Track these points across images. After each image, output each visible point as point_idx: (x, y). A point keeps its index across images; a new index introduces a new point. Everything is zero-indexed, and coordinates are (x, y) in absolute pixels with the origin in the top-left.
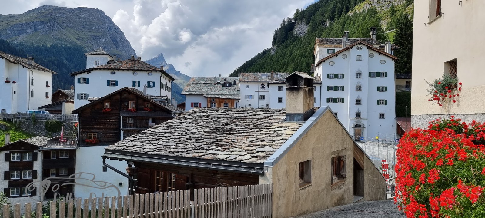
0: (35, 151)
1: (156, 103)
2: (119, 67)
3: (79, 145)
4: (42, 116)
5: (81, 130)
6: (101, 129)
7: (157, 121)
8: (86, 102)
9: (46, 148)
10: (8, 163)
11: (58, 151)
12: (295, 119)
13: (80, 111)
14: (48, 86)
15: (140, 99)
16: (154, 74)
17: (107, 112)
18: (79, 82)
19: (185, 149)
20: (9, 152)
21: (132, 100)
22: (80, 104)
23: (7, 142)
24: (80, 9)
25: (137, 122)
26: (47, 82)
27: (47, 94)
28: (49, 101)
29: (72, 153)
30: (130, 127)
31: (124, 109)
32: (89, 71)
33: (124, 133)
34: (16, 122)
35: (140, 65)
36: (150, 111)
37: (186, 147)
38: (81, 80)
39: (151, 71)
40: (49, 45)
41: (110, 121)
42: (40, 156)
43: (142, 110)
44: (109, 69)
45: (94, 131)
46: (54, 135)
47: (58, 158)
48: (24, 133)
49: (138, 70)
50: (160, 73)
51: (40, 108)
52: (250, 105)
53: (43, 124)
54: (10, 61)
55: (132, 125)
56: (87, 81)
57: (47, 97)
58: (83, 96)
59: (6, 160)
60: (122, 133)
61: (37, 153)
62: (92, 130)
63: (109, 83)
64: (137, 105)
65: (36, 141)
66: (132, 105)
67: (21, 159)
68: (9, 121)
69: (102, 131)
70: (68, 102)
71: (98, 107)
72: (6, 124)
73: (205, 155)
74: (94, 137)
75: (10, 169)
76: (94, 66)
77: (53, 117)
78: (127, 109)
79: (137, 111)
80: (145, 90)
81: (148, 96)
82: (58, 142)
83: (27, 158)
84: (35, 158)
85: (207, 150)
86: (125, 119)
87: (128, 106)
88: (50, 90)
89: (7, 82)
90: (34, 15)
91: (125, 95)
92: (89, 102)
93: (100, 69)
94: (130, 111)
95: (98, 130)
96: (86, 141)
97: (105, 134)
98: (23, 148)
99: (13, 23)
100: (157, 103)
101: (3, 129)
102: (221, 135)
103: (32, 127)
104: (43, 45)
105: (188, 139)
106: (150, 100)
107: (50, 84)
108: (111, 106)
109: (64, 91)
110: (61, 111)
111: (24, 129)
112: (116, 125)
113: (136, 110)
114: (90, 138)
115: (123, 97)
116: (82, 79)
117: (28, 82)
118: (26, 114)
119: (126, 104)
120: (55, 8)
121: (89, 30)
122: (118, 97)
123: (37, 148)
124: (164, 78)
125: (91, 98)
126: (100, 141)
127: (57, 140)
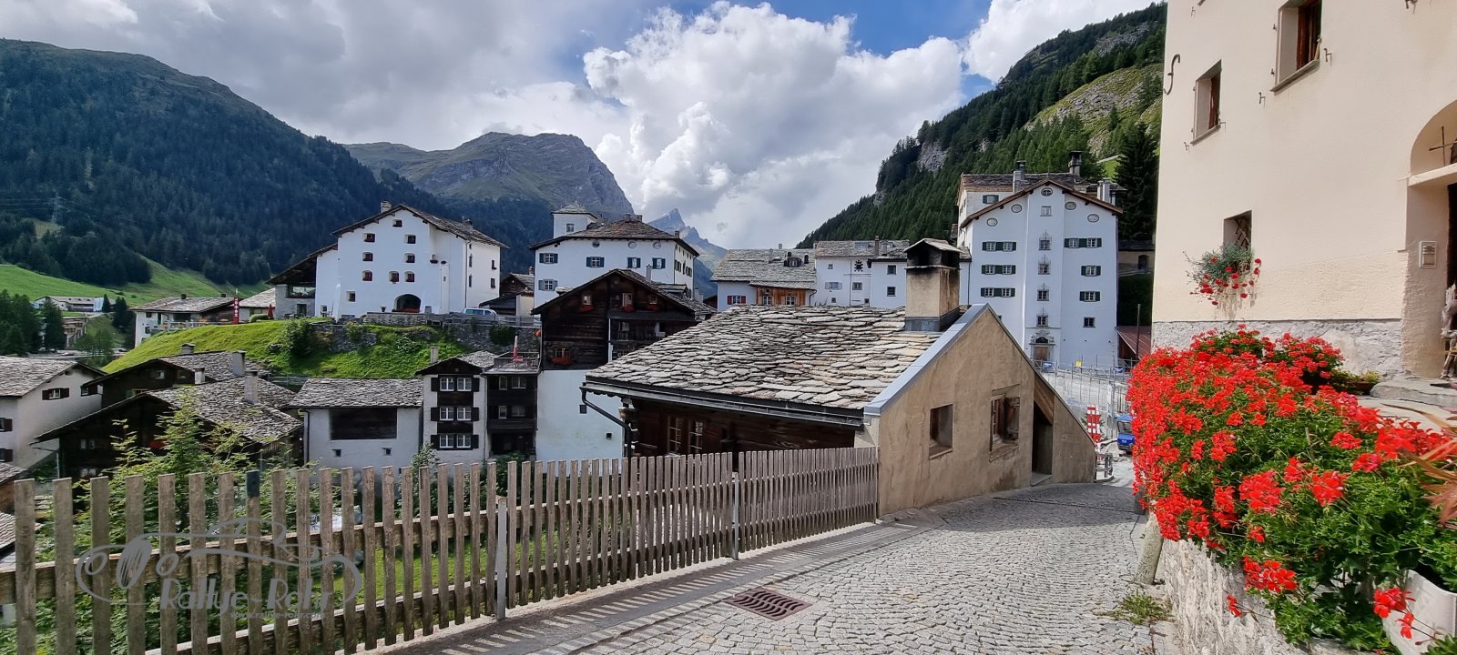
0: (475, 376)
1: (666, 297)
2: (605, 235)
3: (542, 369)
4: (486, 318)
5: (545, 343)
6: (578, 340)
7: (669, 329)
8: (553, 295)
9: (492, 371)
10: (436, 394)
11: (510, 376)
12: (923, 327)
13: (543, 310)
14: (494, 268)
15: (640, 289)
16: (664, 244)
17: (585, 313)
18: (541, 261)
19: (720, 379)
20: (436, 376)
21: (627, 291)
22: (543, 297)
23: (435, 361)
25: (635, 331)
26: (493, 262)
27: (493, 280)
28: (494, 294)
29: (531, 381)
30: (623, 337)
31: (613, 307)
32: (558, 242)
33: (613, 347)
34: (446, 327)
35: (641, 230)
36: (656, 311)
37: (722, 376)
38: (545, 257)
39: (659, 239)
41: (590, 328)
42: (483, 384)
43: (644, 308)
44: (589, 238)
45: (567, 344)
46: (503, 349)
47: (509, 387)
48: (459, 345)
49: (636, 239)
50: (673, 244)
51: (482, 305)
52: (834, 300)
53: (488, 331)
55: (627, 335)
56: (554, 259)
57: (493, 287)
58: (549, 285)
59: (433, 390)
60: (611, 347)
61: (478, 379)
62: (562, 343)
63: (590, 262)
64: (633, 300)
65: (480, 359)
66: (626, 301)
67: (456, 389)
68: (437, 325)
69: (578, 344)
70: (523, 294)
71: (573, 303)
72: (433, 330)
74: (565, 354)
75: (439, 404)
76: (566, 234)
77: (501, 319)
78: (618, 307)
79: (635, 310)
80: (649, 274)
81: (653, 283)
82: (509, 361)
83: (465, 387)
84: (476, 387)
85: (759, 383)
86: (616, 324)
87: (620, 302)
88: (496, 275)
89: (434, 262)
90: (472, 149)
91: (616, 282)
92: (558, 295)
93: (576, 238)
94: (623, 311)
95: (572, 343)
96: (553, 360)
97: (583, 350)
98: (457, 370)
100: (669, 295)
101: (428, 338)
102: (785, 356)
103: (471, 336)
105: (724, 362)
106: (657, 291)
107: (497, 265)
108: (593, 300)
109: (517, 276)
110: (514, 310)
111: (459, 340)
112: (600, 334)
113: (633, 309)
114: (559, 355)
115: (612, 286)
116: (547, 255)
117: (464, 261)
118: (461, 315)
119: (618, 298)
120: (504, 137)
122: (604, 286)
123: (478, 370)
124: (681, 252)
125: (560, 288)
126: (575, 362)
127: (507, 359)
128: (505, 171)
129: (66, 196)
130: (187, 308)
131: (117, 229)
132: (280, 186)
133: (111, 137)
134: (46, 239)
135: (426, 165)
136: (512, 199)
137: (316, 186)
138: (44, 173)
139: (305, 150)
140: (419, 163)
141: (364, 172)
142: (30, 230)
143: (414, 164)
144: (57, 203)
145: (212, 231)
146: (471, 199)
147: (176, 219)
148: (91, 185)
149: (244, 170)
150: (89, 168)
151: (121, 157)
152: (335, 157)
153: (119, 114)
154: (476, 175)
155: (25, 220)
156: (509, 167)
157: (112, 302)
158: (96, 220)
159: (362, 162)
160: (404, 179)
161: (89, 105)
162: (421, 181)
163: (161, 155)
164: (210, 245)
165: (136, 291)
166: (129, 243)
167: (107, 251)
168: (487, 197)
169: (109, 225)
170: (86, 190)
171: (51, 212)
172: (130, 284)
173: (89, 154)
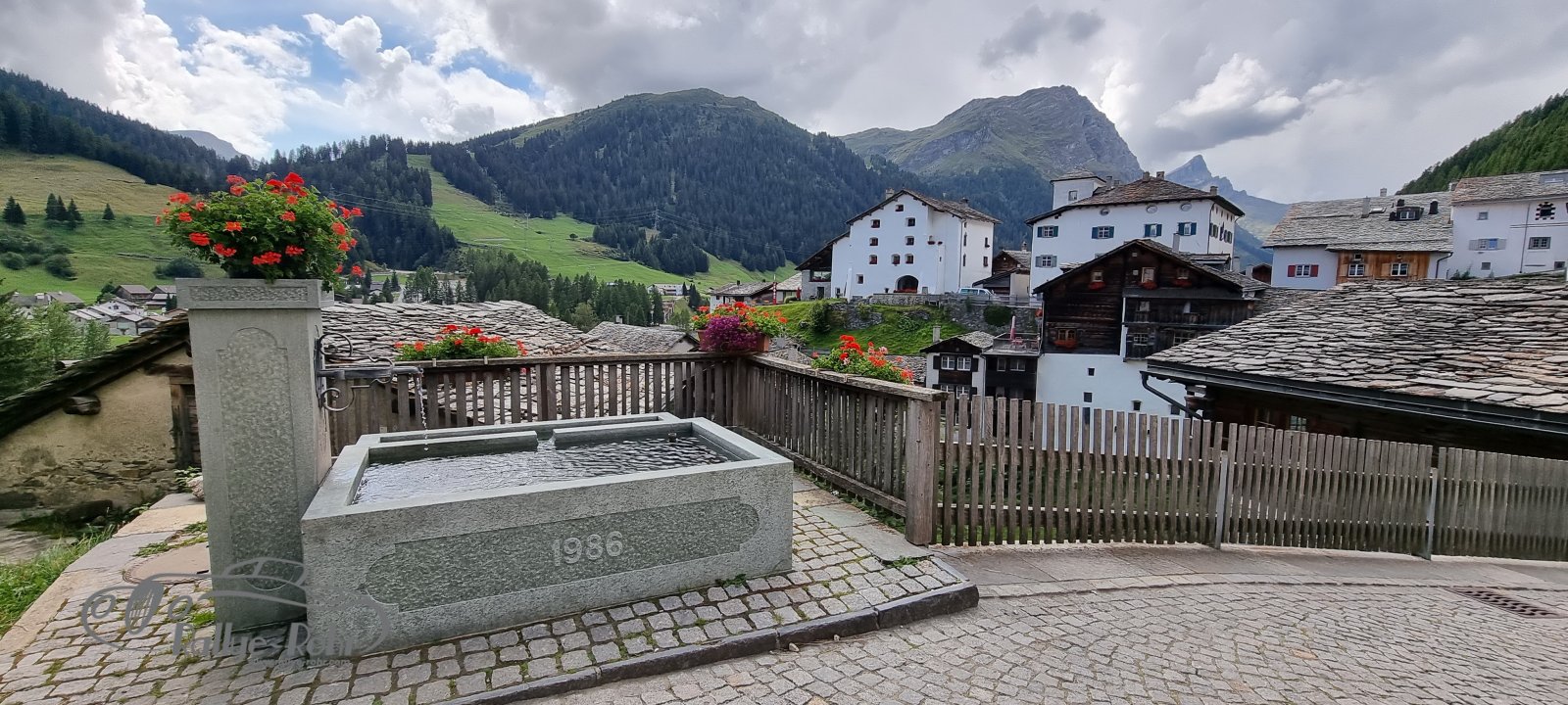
0: (974, 356)
1: (1203, 270)
2: (1117, 200)
3: (1043, 351)
4: (980, 298)
5: (1047, 324)
6: (1085, 321)
8: (1054, 273)
9: (991, 352)
10: (937, 371)
11: (1009, 359)
13: (1046, 290)
14: (987, 246)
15: (1167, 263)
16: (1195, 205)
17: (1095, 291)
18: (1039, 235)
19: (1345, 370)
20: (938, 354)
21: (1149, 266)
22: (1041, 276)
23: (938, 339)
24: (1030, 93)
25: (1156, 311)
26: (986, 239)
27: (985, 258)
28: (987, 273)
29: (1031, 363)
30: (1143, 320)
31: (1130, 284)
32: (1059, 213)
33: (1129, 331)
34: (942, 307)
35: (1164, 190)
36: (1187, 288)
37: (1345, 366)
38: (1043, 231)
39: (1190, 200)
40: (977, 172)
41: (1100, 308)
42: (982, 364)
43: (1170, 284)
44: (1097, 206)
45: (1072, 325)
46: (998, 330)
47: (1008, 368)
48: (956, 325)
49: (1157, 202)
50: (1208, 204)
51: (975, 284)
52: (1487, 266)
53: (982, 311)
54: (936, 209)
55: (1146, 316)
56: (1054, 232)
57: (986, 265)
58: (1047, 261)
59: (934, 368)
60: (1124, 331)
61: (977, 360)
62: (1067, 324)
63: (1097, 233)
64: (1157, 275)
65: (978, 338)
66: (1148, 276)
67: (956, 368)
68: (934, 306)
69: (1085, 326)
70: (1019, 272)
71: (1079, 281)
72: (929, 310)
73: (1406, 386)
74: (1069, 336)
75: (940, 381)
76: (1068, 203)
77: (996, 298)
78: (1136, 283)
79: (1158, 286)
80: (1176, 243)
81: (1182, 254)
82: (1008, 342)
83: (964, 368)
84: (975, 368)
85: (1411, 376)
86: (1133, 304)
87: (1139, 277)
88: (989, 253)
89: (931, 243)
90: (955, 121)
91: (1135, 255)
92: (1062, 273)
93: (1080, 207)
94: (1143, 287)
95: (1078, 325)
96: (1056, 342)
97: (1091, 332)
98: (958, 350)
99: (924, 143)
100: (1205, 268)
101: (926, 318)
102: (1450, 346)
103: (965, 316)
104: (967, 173)
105: (1346, 350)
106: (1189, 263)
107: (990, 243)
108: (1105, 277)
109: (1010, 252)
110: (1008, 289)
111: (955, 320)
112: (1112, 315)
113: (1156, 286)
114: (1063, 337)
115: (1130, 260)
116: (1046, 228)
117: (960, 239)
118: (958, 295)
119: (1136, 272)
120: (988, 101)
121: (1045, 130)
122: (1120, 261)
123: (977, 350)
124: (1219, 213)
125: (1065, 265)
126: (1081, 345)
127: (1004, 340)
128: (987, 139)
129: (661, 208)
130: (741, 292)
131: (689, 230)
132: (792, 183)
133: (685, 158)
134: (652, 241)
135: (909, 145)
136: (994, 169)
137: (818, 179)
138: (650, 193)
139: (811, 147)
140: (904, 144)
141: (854, 161)
142: (643, 236)
143: (900, 145)
144: (656, 215)
145: (746, 226)
146: (953, 174)
147: (725, 220)
148: (675, 198)
149: (767, 171)
150: (673, 187)
151: (691, 174)
152: (833, 150)
153: (689, 140)
154: (957, 149)
155: (640, 229)
156: (992, 134)
157: (688, 288)
158: (679, 225)
159: (856, 152)
160: (890, 162)
161: (672, 137)
162: (905, 163)
163: (714, 168)
164: (746, 238)
165: (701, 279)
166: (696, 242)
167: (684, 249)
168: (970, 170)
169: (685, 228)
170: (671, 202)
171: (654, 221)
172: (697, 274)
173: (673, 174)
